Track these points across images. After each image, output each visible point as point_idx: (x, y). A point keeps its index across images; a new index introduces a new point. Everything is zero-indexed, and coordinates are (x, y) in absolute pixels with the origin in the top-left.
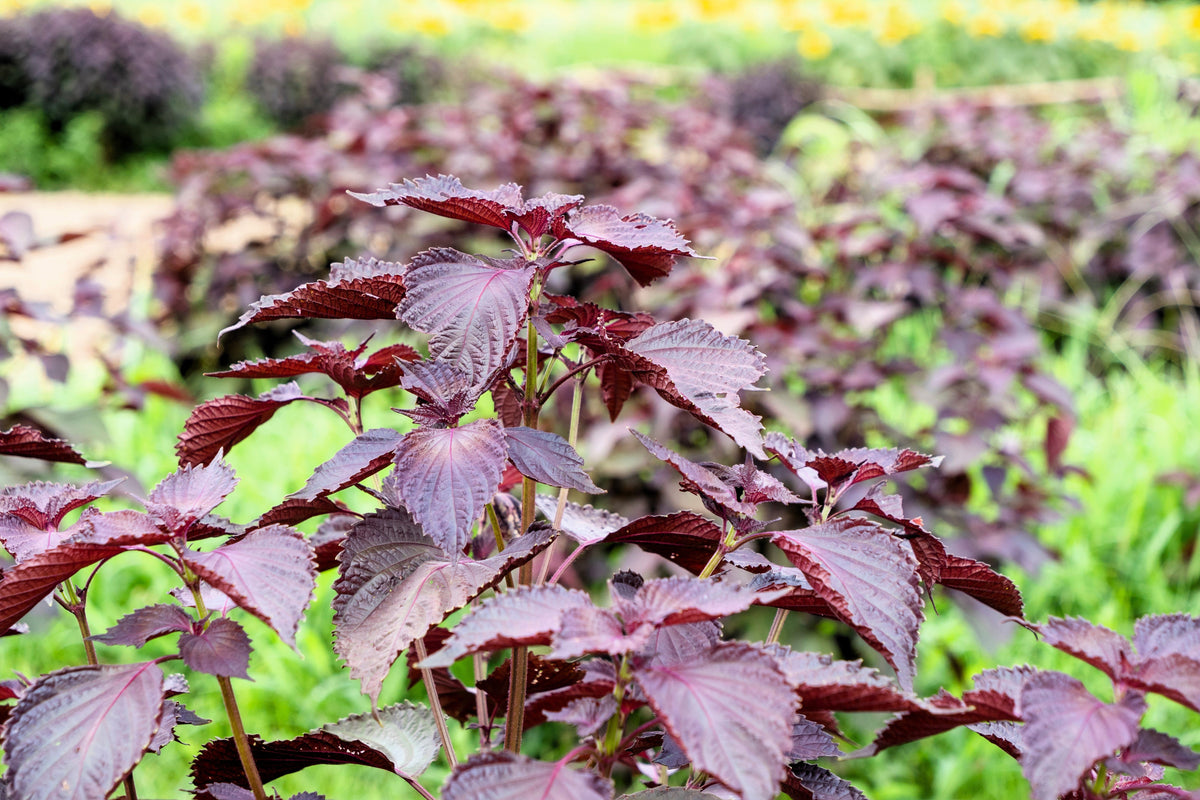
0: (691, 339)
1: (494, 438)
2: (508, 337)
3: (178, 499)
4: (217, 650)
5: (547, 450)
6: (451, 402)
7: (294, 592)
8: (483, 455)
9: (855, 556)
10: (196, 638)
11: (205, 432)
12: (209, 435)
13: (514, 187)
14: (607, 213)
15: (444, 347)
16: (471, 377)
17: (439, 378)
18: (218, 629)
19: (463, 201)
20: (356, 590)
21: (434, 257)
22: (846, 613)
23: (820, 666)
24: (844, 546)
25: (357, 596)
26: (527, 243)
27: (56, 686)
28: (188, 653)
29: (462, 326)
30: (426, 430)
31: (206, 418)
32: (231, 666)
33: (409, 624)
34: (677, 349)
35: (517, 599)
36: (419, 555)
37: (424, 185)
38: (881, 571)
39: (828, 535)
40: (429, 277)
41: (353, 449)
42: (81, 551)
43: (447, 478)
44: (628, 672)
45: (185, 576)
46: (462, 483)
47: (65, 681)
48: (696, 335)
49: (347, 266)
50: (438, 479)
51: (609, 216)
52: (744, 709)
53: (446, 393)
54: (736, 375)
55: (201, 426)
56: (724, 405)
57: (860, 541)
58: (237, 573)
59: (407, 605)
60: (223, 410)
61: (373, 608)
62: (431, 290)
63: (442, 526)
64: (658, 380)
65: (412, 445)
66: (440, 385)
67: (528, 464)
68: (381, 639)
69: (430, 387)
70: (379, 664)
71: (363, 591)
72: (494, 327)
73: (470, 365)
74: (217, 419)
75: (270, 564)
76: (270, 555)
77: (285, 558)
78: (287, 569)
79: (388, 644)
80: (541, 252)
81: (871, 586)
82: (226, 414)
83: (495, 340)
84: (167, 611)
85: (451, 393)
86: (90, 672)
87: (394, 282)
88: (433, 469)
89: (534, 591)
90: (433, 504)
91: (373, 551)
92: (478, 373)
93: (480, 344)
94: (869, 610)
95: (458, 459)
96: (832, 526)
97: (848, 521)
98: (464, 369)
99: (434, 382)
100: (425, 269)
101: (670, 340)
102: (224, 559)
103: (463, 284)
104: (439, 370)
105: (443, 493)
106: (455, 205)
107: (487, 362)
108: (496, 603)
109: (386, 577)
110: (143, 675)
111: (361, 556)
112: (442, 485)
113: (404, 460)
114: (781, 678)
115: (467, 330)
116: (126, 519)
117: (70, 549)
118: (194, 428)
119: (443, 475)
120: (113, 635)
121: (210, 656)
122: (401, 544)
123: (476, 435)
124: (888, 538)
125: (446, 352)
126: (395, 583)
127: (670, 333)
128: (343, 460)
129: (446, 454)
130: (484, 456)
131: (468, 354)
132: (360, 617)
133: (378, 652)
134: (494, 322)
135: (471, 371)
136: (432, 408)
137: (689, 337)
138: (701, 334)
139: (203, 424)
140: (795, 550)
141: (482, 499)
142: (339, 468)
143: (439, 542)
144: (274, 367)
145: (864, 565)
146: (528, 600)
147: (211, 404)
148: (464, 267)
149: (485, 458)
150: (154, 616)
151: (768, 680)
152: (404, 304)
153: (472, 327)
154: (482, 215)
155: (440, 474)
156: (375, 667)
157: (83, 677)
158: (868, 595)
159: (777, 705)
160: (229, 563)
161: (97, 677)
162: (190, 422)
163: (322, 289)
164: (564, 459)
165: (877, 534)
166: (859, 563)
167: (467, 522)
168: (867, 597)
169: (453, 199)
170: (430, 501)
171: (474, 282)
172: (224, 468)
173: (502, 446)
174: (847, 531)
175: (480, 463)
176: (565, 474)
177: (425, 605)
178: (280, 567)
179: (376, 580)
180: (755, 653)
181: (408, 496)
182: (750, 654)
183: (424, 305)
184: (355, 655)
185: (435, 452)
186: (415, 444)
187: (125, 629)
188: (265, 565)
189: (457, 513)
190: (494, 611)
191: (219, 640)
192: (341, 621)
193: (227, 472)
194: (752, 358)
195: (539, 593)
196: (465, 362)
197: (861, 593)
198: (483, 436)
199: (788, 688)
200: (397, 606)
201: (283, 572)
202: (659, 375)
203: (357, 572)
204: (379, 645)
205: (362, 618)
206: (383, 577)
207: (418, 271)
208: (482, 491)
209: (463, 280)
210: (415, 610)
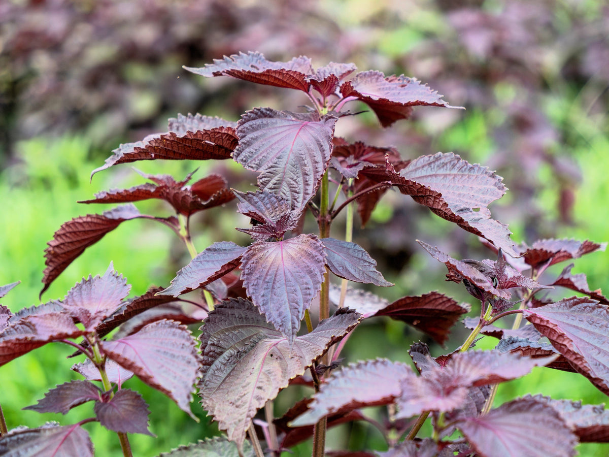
0: (445, 167)
1: (315, 249)
2: (317, 172)
3: (86, 302)
4: (123, 413)
5: (349, 254)
6: (278, 223)
7: (184, 370)
8: (306, 261)
9: (581, 325)
10: (106, 406)
11: (69, 240)
12: (72, 243)
13: (304, 59)
14: (376, 77)
15: (269, 181)
16: (290, 202)
17: (267, 204)
18: (122, 398)
19: (275, 72)
20: (212, 362)
21: (256, 114)
22: (585, 369)
23: (573, 409)
24: (574, 318)
25: (213, 367)
26: (319, 101)
27: (8, 445)
28: (103, 417)
29: (282, 165)
30: (262, 243)
31: (71, 230)
32: (135, 425)
33: (260, 388)
34: (436, 176)
35: (358, 371)
36: (256, 334)
37: (239, 60)
38: (602, 336)
39: (561, 311)
40: (254, 129)
41: (204, 257)
42: (20, 344)
43: (281, 278)
44: (444, 422)
45: (95, 359)
46: (292, 283)
47: (14, 441)
48: (449, 164)
49: (180, 120)
50: (275, 280)
51: (377, 79)
52: (536, 447)
53: (273, 215)
54: (483, 193)
55: (66, 236)
56: (480, 217)
57: (584, 314)
58: (140, 357)
59: (256, 373)
60: (85, 225)
61: (226, 375)
62: (256, 139)
63: (280, 315)
64: (434, 202)
65: (254, 255)
66: (268, 209)
67: (336, 266)
68: (238, 399)
69: (261, 211)
70: (240, 418)
71: (218, 363)
72: (305, 165)
73: (288, 193)
74: (80, 232)
75: (163, 350)
76: (162, 343)
77: (174, 345)
78: (177, 354)
79: (245, 403)
80: (330, 107)
81: (596, 347)
82: (87, 228)
83: (307, 175)
84: (81, 386)
85: (276, 215)
86: (32, 434)
87: (226, 132)
88: (270, 273)
89: (369, 365)
90: (272, 299)
91: (223, 333)
92: (295, 199)
93: (295, 178)
94: (596, 365)
95: (288, 265)
96: (564, 304)
97: (575, 300)
98: (284, 197)
99: (263, 207)
100: (250, 123)
101: (430, 169)
102: (128, 347)
103: (279, 134)
104: (266, 198)
105: (278, 290)
106: (269, 75)
107: (302, 191)
108: (343, 375)
109: (233, 352)
110: (72, 435)
111: (216, 337)
112: (278, 285)
113: (248, 266)
114: (561, 424)
115: (285, 168)
116: (52, 319)
117: (12, 343)
118: (61, 238)
119: (278, 277)
120: (43, 405)
121: (118, 418)
122: (242, 327)
123: (300, 246)
124: (605, 311)
125: (270, 185)
126: (241, 357)
127: (430, 164)
128: (197, 266)
129: (279, 261)
130: (308, 262)
131: (286, 185)
132: (217, 382)
133: (237, 409)
134: (306, 161)
135: (290, 198)
136: (265, 227)
137: (443, 166)
138: (452, 163)
139: (68, 235)
140: (545, 324)
141: (310, 294)
142: (194, 272)
143: (278, 327)
144: (127, 195)
145: (589, 332)
146: (365, 372)
147: (76, 221)
148: (278, 120)
149: (309, 264)
150: (72, 389)
151: (551, 425)
152: (238, 150)
153: (289, 166)
154: (288, 82)
155: (275, 276)
156: (237, 420)
157: (27, 437)
158: (594, 353)
159: (560, 443)
160: (132, 350)
161: (37, 437)
162: (58, 233)
163: (172, 139)
164: (362, 261)
165: (597, 309)
166: (585, 330)
167: (299, 312)
168: (594, 356)
169: (268, 71)
170: (270, 296)
171: (288, 132)
172: (117, 277)
173: (321, 254)
174: (575, 307)
175: (305, 267)
176: (363, 273)
177: (269, 373)
178: (171, 352)
179: (226, 354)
180: (541, 406)
181: (253, 293)
182: (537, 407)
183: (252, 150)
184: (220, 411)
185: (271, 260)
186: (255, 255)
187: (51, 400)
188: (159, 351)
189: (290, 305)
190: (341, 380)
191: (123, 406)
192: (203, 386)
193: (120, 280)
194: (493, 181)
195: (373, 366)
196: (285, 192)
197: (590, 352)
198: (305, 247)
199: (567, 431)
200: (248, 373)
201: (173, 356)
202: (435, 198)
203: (212, 348)
204: (238, 403)
205: (219, 383)
206: (231, 351)
207: (246, 125)
208: (309, 289)
209: (279, 130)
210: (262, 376)
